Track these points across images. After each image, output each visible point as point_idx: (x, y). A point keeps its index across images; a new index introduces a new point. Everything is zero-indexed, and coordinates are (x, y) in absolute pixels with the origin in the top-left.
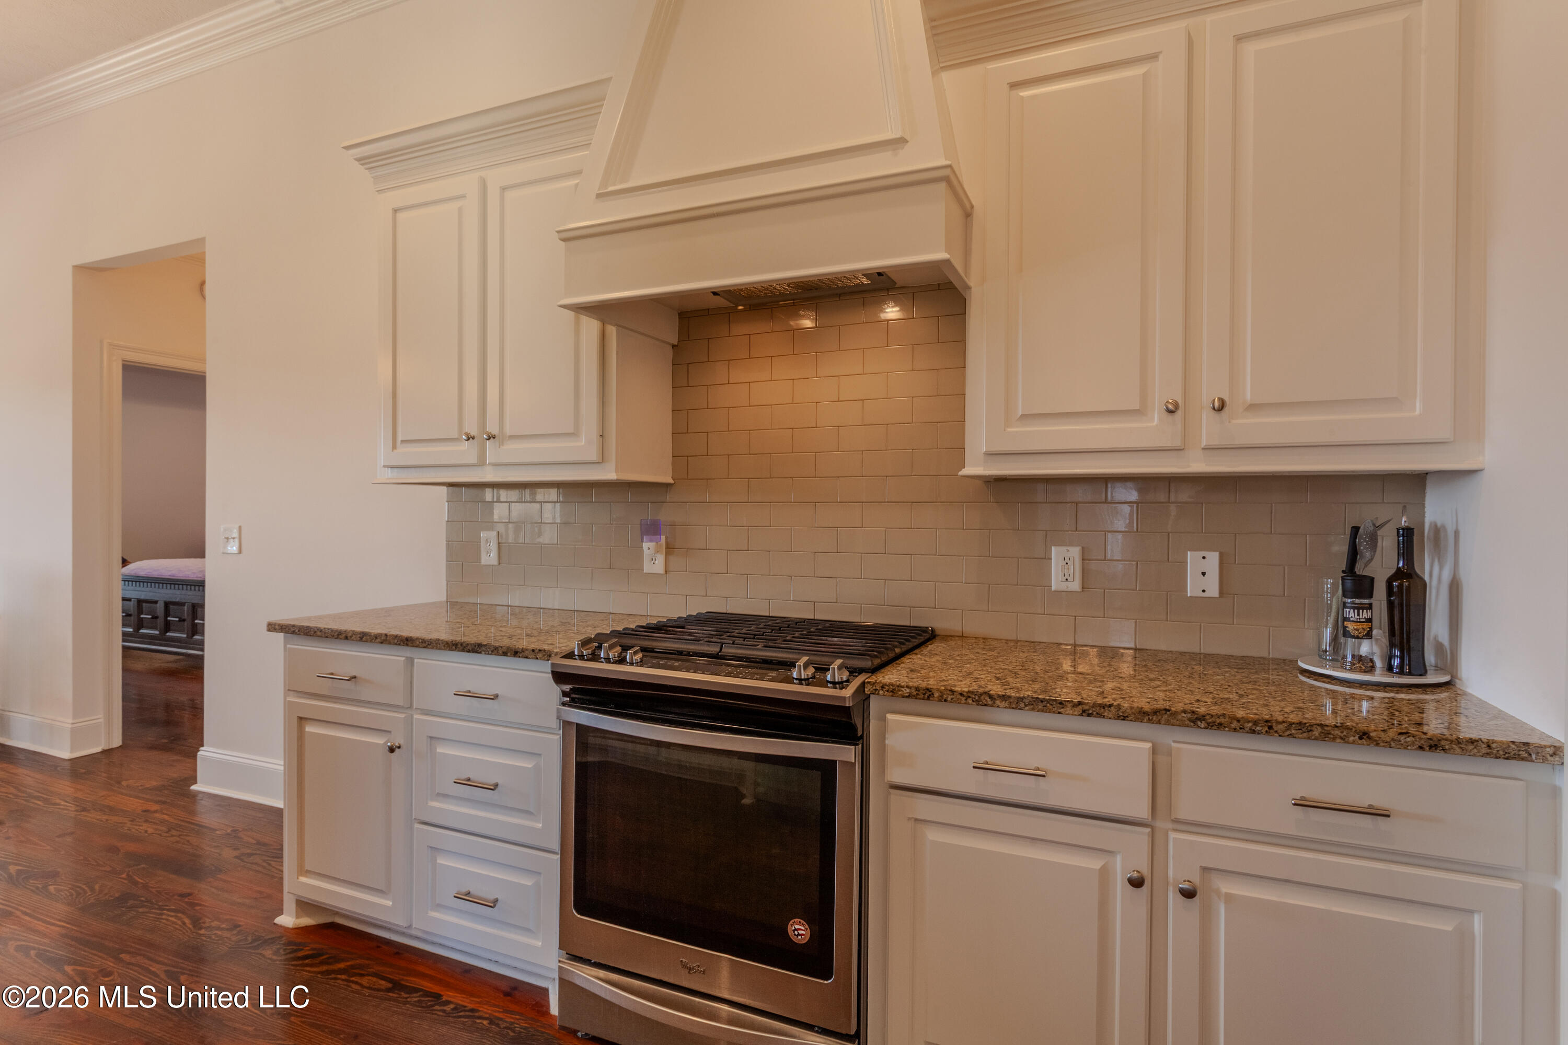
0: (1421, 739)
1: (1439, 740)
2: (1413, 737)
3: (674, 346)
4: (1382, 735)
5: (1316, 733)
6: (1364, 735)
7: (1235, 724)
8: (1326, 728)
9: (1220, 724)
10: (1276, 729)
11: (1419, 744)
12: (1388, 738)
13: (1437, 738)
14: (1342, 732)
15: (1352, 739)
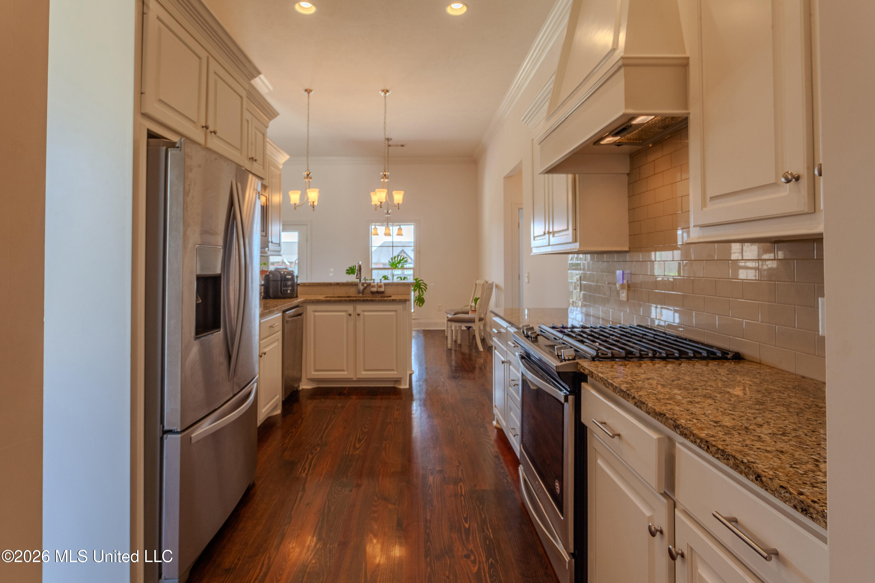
0: (795, 498)
1: (809, 506)
2: (790, 494)
3: (628, 174)
4: (769, 482)
5: (732, 462)
6: (758, 478)
7: (692, 437)
8: (736, 461)
9: (686, 435)
10: (711, 450)
11: (794, 503)
12: (773, 487)
13: (807, 503)
14: (745, 469)
15: (751, 477)
